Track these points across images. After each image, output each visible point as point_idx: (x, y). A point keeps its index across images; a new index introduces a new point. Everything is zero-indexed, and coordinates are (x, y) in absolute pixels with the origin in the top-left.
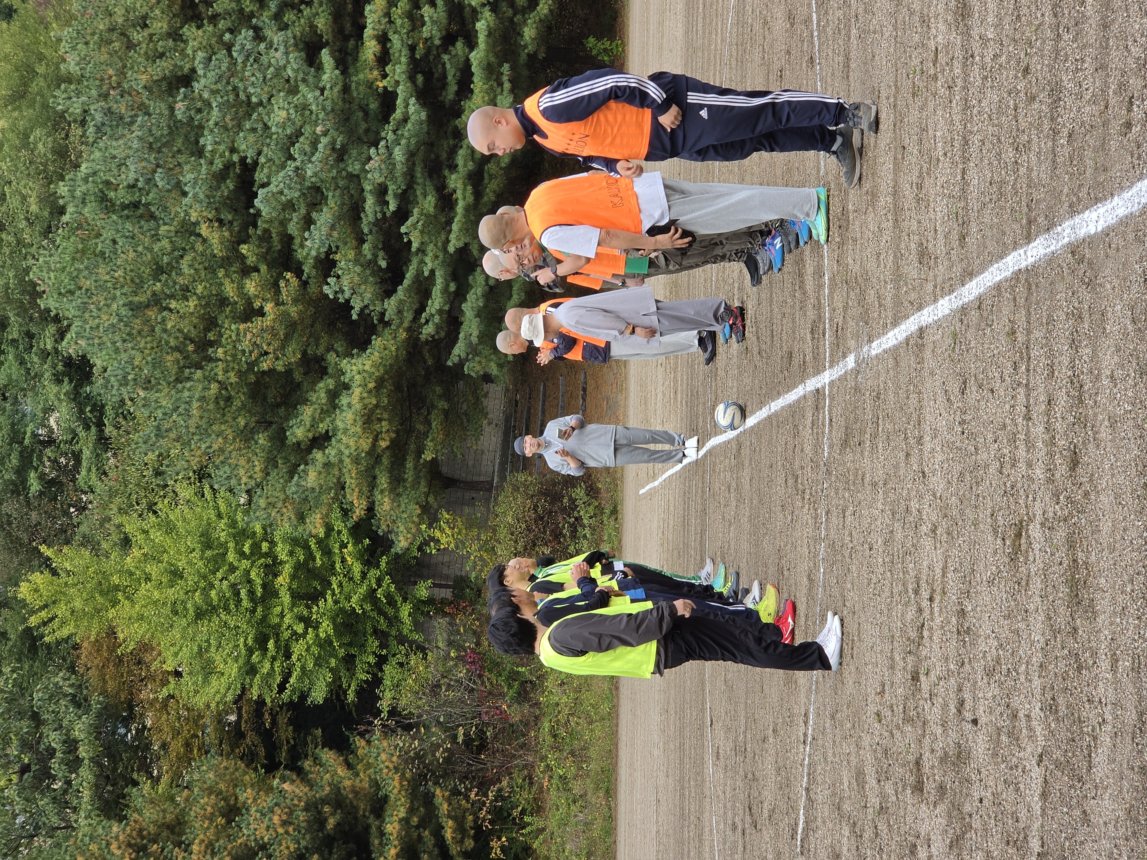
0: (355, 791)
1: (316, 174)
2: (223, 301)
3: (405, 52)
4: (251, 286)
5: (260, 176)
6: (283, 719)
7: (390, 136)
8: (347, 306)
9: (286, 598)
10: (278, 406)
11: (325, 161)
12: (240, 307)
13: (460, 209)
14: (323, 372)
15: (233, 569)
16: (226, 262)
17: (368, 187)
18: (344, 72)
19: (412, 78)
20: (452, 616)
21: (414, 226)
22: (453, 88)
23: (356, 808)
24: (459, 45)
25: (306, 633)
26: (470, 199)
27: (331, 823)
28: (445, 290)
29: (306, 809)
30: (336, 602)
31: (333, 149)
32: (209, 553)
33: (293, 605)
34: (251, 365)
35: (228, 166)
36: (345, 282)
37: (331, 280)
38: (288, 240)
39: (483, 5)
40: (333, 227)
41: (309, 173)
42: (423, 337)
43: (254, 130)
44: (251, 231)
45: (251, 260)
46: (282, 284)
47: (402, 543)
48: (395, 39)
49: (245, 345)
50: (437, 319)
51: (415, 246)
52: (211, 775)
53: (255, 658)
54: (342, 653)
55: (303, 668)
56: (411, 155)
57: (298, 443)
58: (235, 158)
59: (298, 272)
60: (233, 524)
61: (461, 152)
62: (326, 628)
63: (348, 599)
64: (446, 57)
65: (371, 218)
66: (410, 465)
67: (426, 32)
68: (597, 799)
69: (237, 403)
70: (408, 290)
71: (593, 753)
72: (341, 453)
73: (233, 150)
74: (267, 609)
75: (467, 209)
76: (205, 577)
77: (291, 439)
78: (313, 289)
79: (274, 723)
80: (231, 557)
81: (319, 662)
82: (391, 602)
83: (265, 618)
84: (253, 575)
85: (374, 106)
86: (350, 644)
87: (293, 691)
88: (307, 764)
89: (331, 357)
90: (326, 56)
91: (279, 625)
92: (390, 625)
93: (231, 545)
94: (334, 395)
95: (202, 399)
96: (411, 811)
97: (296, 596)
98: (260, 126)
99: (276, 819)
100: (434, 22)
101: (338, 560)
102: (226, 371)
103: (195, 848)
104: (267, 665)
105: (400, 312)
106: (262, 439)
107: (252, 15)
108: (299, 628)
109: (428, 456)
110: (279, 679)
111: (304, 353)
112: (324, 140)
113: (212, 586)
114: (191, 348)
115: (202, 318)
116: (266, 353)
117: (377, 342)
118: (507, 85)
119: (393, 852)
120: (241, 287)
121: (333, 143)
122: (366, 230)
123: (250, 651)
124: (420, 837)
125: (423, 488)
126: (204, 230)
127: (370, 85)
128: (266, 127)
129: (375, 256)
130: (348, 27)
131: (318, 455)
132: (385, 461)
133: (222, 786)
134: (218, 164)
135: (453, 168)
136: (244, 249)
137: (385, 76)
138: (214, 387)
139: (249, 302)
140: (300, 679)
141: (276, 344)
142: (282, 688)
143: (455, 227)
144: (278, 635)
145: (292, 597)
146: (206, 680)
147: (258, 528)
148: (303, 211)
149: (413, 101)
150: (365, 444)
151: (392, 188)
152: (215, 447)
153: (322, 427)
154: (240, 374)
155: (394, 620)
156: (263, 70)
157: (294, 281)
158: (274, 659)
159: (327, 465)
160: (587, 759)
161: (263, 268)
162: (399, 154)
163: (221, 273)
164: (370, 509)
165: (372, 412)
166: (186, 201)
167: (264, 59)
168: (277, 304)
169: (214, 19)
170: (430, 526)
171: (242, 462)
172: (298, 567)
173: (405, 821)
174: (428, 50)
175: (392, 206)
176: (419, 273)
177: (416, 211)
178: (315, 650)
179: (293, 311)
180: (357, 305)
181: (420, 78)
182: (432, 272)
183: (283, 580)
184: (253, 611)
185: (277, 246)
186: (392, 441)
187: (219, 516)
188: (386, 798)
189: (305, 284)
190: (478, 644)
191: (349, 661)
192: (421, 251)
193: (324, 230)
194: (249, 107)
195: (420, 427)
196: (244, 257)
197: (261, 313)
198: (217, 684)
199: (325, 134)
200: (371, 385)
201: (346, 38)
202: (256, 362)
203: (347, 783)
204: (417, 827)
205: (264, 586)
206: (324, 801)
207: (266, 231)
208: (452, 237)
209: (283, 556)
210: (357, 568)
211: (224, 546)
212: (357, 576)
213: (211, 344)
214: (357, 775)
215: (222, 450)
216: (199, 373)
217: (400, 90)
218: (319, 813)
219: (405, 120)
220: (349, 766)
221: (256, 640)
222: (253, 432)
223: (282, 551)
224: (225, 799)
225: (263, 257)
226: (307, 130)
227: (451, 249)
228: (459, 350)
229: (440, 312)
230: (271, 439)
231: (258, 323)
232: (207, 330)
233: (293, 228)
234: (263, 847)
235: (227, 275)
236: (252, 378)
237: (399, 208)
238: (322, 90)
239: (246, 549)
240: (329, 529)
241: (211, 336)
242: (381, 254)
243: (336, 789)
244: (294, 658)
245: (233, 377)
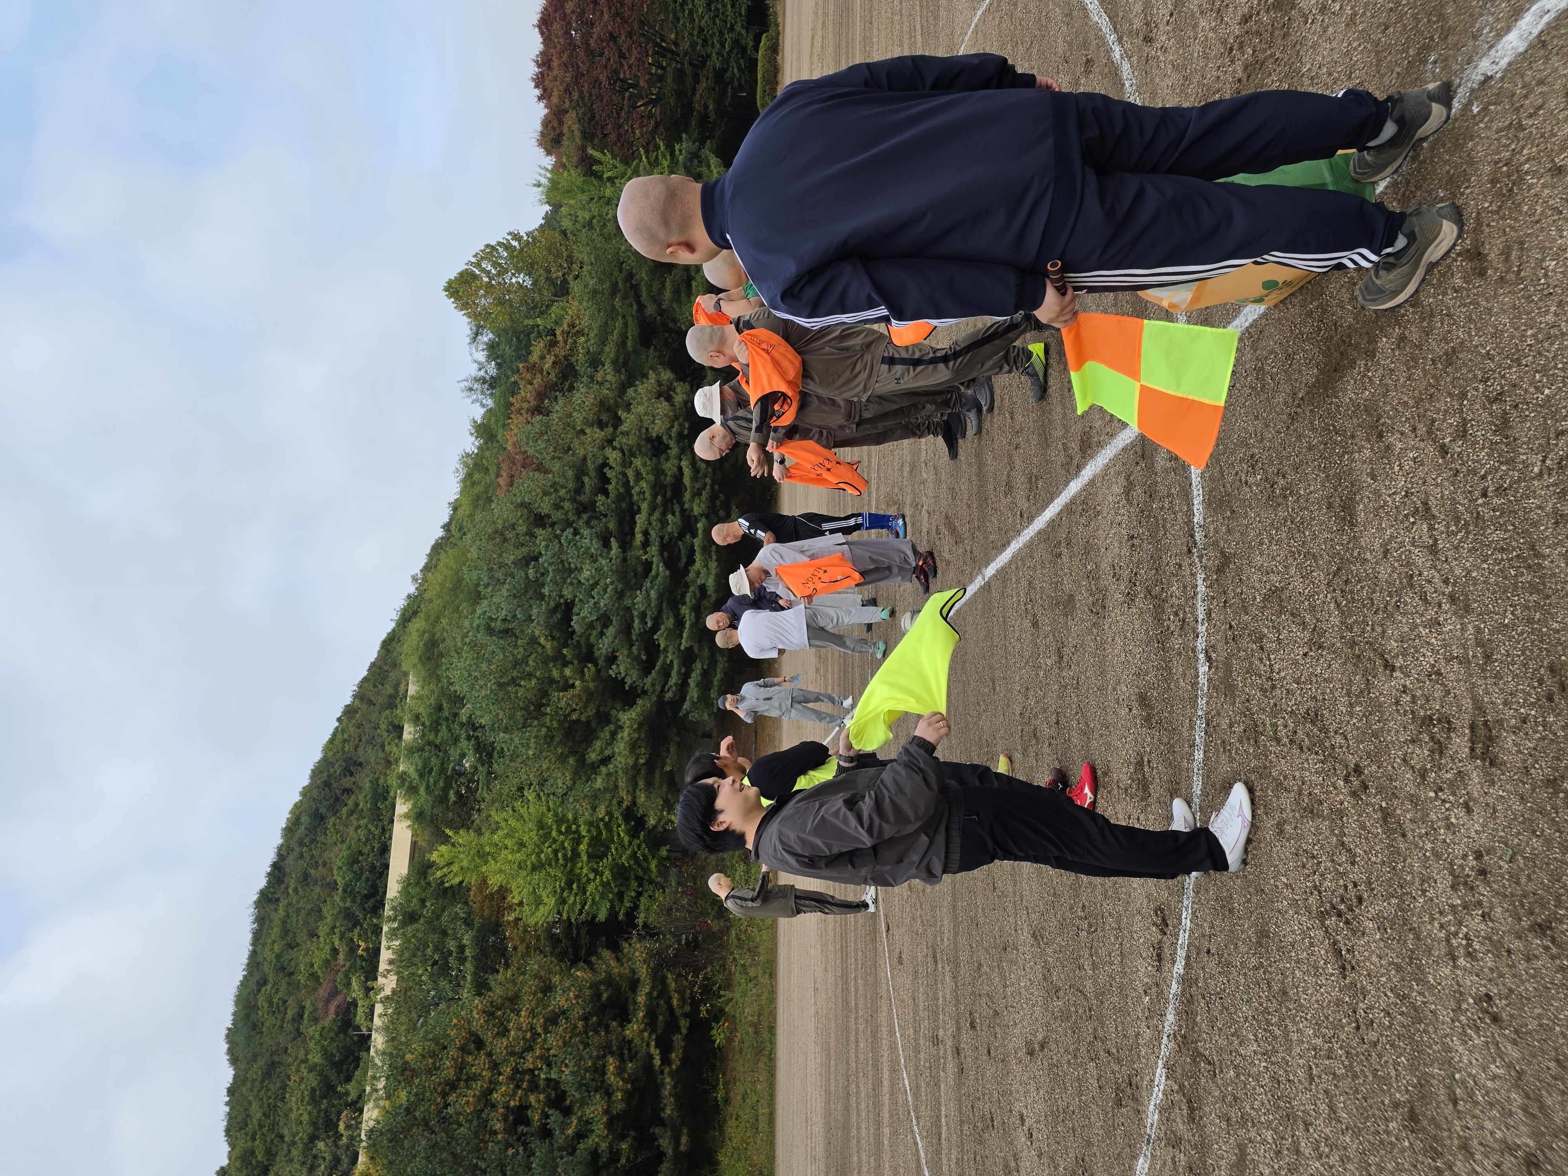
0: (620, 976)
1: (605, 605)
2: (552, 681)
3: (658, 540)
4: (568, 672)
5: (576, 610)
6: (583, 932)
7: (649, 584)
8: (623, 682)
9: (585, 858)
10: (582, 742)
11: (611, 598)
12: (561, 684)
13: (687, 626)
14: (609, 722)
15: (555, 841)
16: (554, 659)
17: (635, 613)
18: (624, 551)
19: (662, 555)
20: (680, 867)
21: (662, 635)
22: (684, 560)
23: (620, 986)
24: (688, 536)
25: (595, 878)
26: (693, 620)
27: (605, 996)
28: (679, 672)
29: (590, 988)
30: (614, 860)
31: (616, 592)
32: (541, 832)
33: (589, 862)
34: (566, 716)
35: (558, 606)
36: (622, 668)
37: (614, 667)
38: (590, 647)
39: (702, 515)
40: (615, 638)
41: (602, 604)
42: (666, 699)
43: (571, 584)
44: (570, 642)
45: (569, 657)
46: (586, 670)
47: (652, 822)
48: (652, 533)
49: (562, 704)
50: (674, 688)
51: (662, 646)
52: (536, 967)
53: (565, 894)
54: (616, 890)
55: (593, 900)
56: (660, 596)
57: (593, 763)
58: (562, 601)
59: (596, 665)
60: (556, 815)
61: (688, 595)
62: (607, 875)
63: (621, 857)
64: (680, 543)
65: (637, 631)
66: (657, 775)
67: (669, 529)
68: (764, 979)
69: (557, 739)
70: (659, 672)
71: (762, 950)
72: (616, 766)
73: (561, 596)
74: (574, 865)
75: (691, 625)
76: (538, 846)
77: (589, 761)
78: (603, 673)
79: (578, 933)
80: (554, 834)
81: (603, 896)
82: (646, 859)
83: (572, 870)
84: (566, 844)
85: (640, 569)
86: (621, 885)
87: (588, 914)
88: (594, 959)
89: (614, 712)
90: (614, 543)
91: (580, 874)
92: (645, 873)
93: (554, 827)
94: (613, 734)
95: (536, 737)
96: (653, 988)
97: (591, 857)
98: (575, 581)
99: (571, 994)
100: (674, 524)
101: (615, 834)
102: (551, 721)
103: (523, 1013)
104: (572, 898)
105: (653, 685)
106: (571, 761)
107: (574, 522)
108: (592, 876)
109: (668, 768)
110: (579, 907)
111: (598, 711)
112: (610, 587)
113: (542, 852)
114: (532, 708)
115: (539, 690)
116: (575, 710)
117: (640, 702)
118: (714, 557)
119: (641, 1014)
120: (562, 672)
121: (616, 589)
122: (634, 638)
123: (563, 890)
124: (658, 1004)
125: (665, 788)
126: (542, 640)
127: (638, 558)
128: (580, 582)
129: (639, 654)
130: (627, 528)
131: (603, 769)
132: (643, 772)
133: (542, 973)
134: (552, 604)
135: (684, 604)
136: (565, 651)
137: (646, 553)
138: (544, 730)
139: (566, 681)
140: (591, 906)
141: (581, 704)
142: (581, 912)
143: (685, 635)
144: (579, 880)
145: (589, 857)
146: (537, 908)
147: (570, 816)
148: (599, 629)
149: (661, 565)
150: (631, 762)
151: (649, 613)
152: (545, 767)
153: (607, 753)
154: (559, 722)
155: (647, 870)
156: (578, 549)
157: (593, 669)
158: (576, 894)
159: (609, 775)
160: (758, 954)
161: (576, 662)
162: (653, 594)
163: (551, 665)
164: (634, 803)
165: (635, 742)
166: (534, 624)
167: (579, 544)
168: (583, 681)
169: (553, 524)
170: (669, 813)
171: (560, 775)
172: (592, 839)
173: (649, 995)
174: (671, 539)
175: (649, 624)
176: (664, 662)
177: (663, 627)
178: (600, 889)
179: (592, 685)
180: (629, 681)
181: (666, 554)
182: (672, 662)
183: (583, 847)
184: (565, 866)
185: (584, 650)
186: (647, 761)
187: (549, 810)
188: (638, 980)
189: (599, 671)
190: (695, 883)
191: (620, 895)
192: (666, 650)
193: (610, 639)
194: (571, 571)
195: (664, 754)
196: (565, 656)
197: (573, 686)
198: (543, 910)
199: (612, 583)
200: (635, 726)
201: (626, 535)
202: (569, 715)
203: (616, 970)
204: (656, 998)
205: (573, 851)
206: (601, 982)
207: (578, 642)
208: (683, 641)
209: (584, 833)
210: (626, 839)
211: (550, 828)
212: (626, 843)
213: (544, 705)
214: (622, 965)
215: (548, 769)
216: (536, 723)
217: (654, 559)
218: (598, 990)
219: (656, 577)
220: (618, 959)
221: (566, 883)
222: (567, 757)
223: (583, 831)
224: (544, 982)
225: (576, 656)
226: (602, 583)
227: (682, 648)
228: (686, 706)
229: (676, 684)
230: (576, 761)
231: (571, 692)
232: (542, 698)
233: (592, 639)
234: (563, 1012)
235: (554, 666)
236: (567, 725)
237: (653, 625)
238: (611, 560)
239: (563, 829)
240: (610, 814)
241: (544, 701)
242: (643, 652)
243: (609, 974)
244: (588, 894)
245: (555, 725)
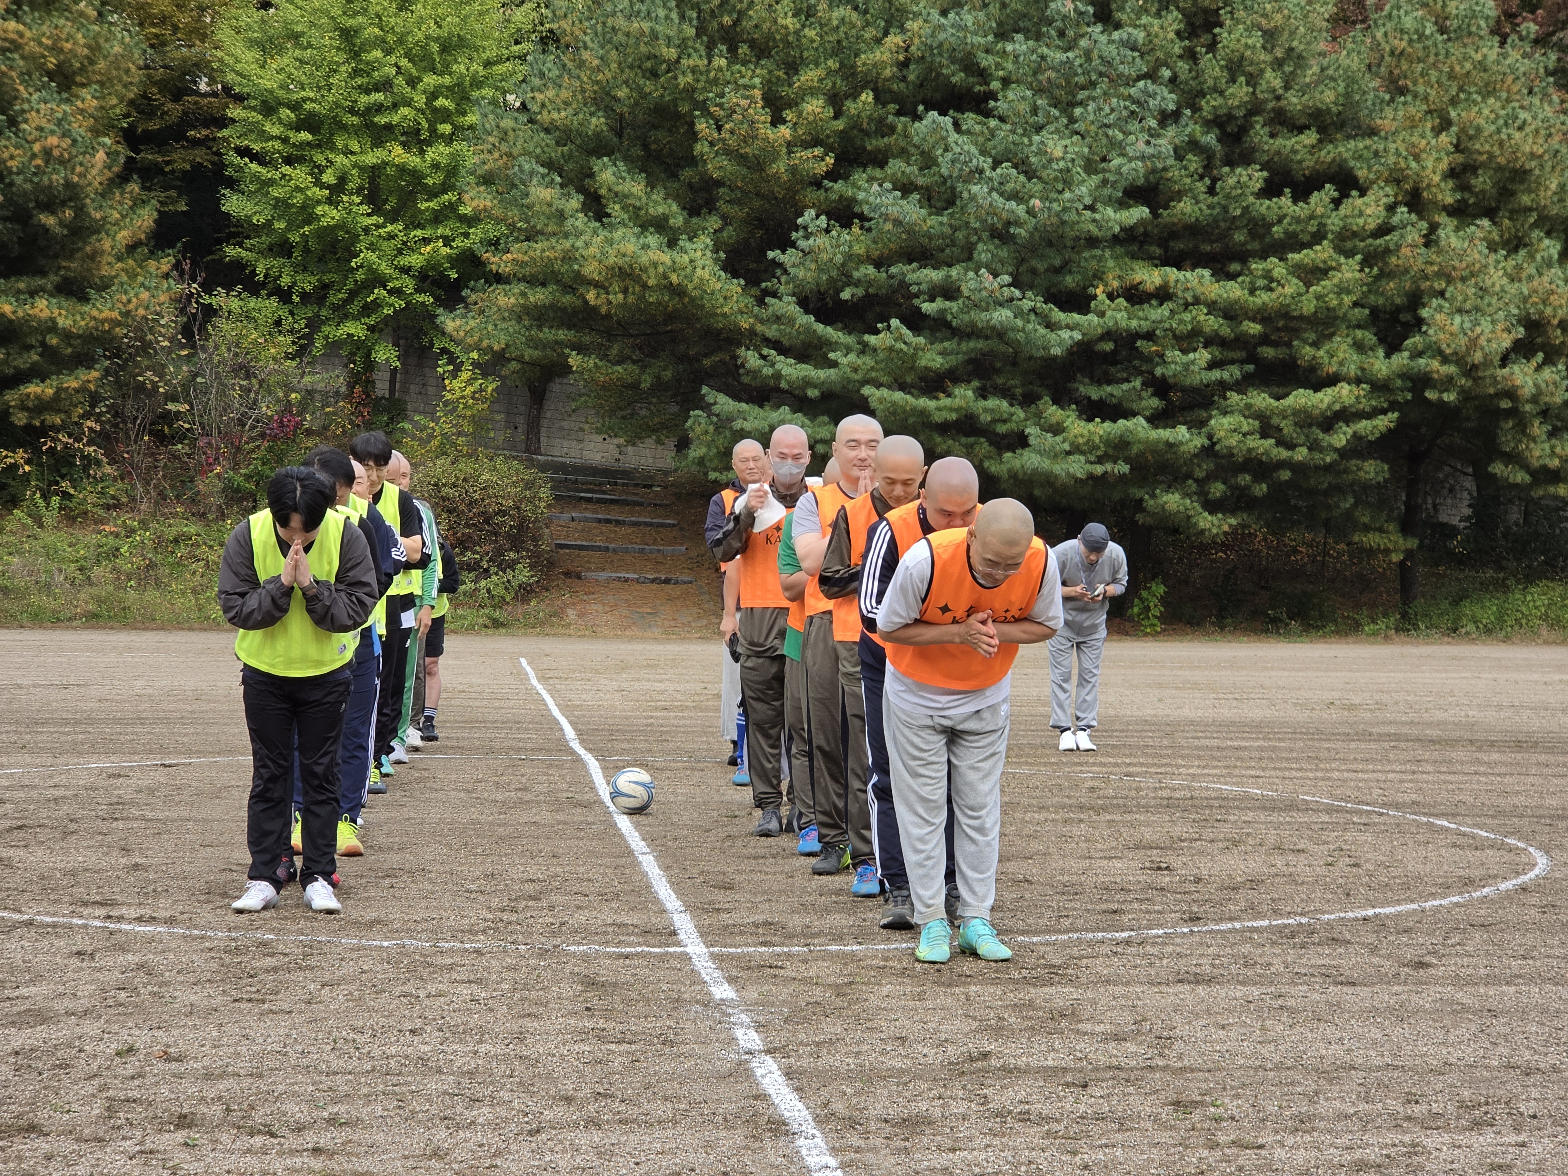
0: (94, 256)
1: (973, 198)
2: (793, 67)
3: (1145, 325)
4: (814, 106)
5: (970, 119)
6: (200, 155)
7: (1027, 304)
8: (786, 244)
9: (371, 158)
10: (645, 146)
11: (992, 211)
12: (785, 90)
13: (924, 402)
14: (693, 210)
15: (412, 82)
16: (848, 71)
17: (954, 272)
18: (1116, 240)
19: (1108, 335)
20: (349, 397)
21: (900, 338)
22: (1095, 393)
23: (71, 257)
24: (1155, 402)
25: (322, 186)
26: (938, 417)
27: (49, 220)
28: (808, 383)
29: (68, 185)
30: (366, 230)
31: (1008, 223)
32: (435, 47)
33: (362, 169)
34: (703, 106)
35: (983, 75)
36: (821, 241)
37: (823, 221)
38: (880, 160)
39: (1210, 437)
40: (897, 222)
41: (975, 189)
42: (742, 352)
43: (1035, 111)
44: (892, 107)
45: (852, 107)
46: (818, 151)
47: (451, 323)
48: (1164, 311)
49: (732, 98)
50: (768, 371)
51: (872, 339)
52: (117, 49)
53: (286, 114)
54: (294, 237)
55: (271, 182)
56: (1000, 333)
57: (591, 175)
58: (995, 85)
59: (833, 175)
60: (477, 84)
61: (1005, 404)
62: (329, 215)
63: (372, 247)
64: (1137, 383)
65: (911, 277)
66: (562, 334)
67: (1173, 355)
68: (84, 601)
69: (648, 86)
70: (808, 330)
71: (152, 595)
72: (578, 234)
73: (1006, 82)
74: (357, 132)
75: (923, 413)
76: (401, 41)
77: (597, 164)
78: (811, 195)
79: (196, 143)
80: (430, 80)
81: (282, 205)
82: (368, 309)
83: (343, 127)
84: (404, 111)
85: (1069, 281)
86: (306, 250)
87: (239, 169)
88: (134, 187)
89: (714, 222)
90: (1139, 213)
91: (333, 148)
92: (335, 308)
93: (447, 80)
94: (660, 225)
95: (654, 35)
96: (67, 336)
97: (374, 172)
98: (1040, 119)
99: (53, 140)
100: (1186, 366)
101: (428, 233)
102: (694, 70)
103: (12, 25)
104: (275, 131)
105: (778, 319)
106: (597, 122)
107: (1196, 109)
108: (329, 177)
109: (574, 360)
110: (256, 147)
111: (719, 183)
112: (1021, 210)
113: (388, 52)
114: (727, 20)
115: (770, 36)
116: (719, 128)
117: (735, 286)
118: (1099, 469)
119: (7, 309)
120: (813, 92)
121: (1018, 223)
122: (893, 270)
123: (295, 107)
124: (29, 348)
125: (529, 354)
126: (894, 40)
127: (1099, 276)
128: (1039, 129)
129: (857, 284)
130: (1179, 245)
131: (575, 202)
132: (567, 299)
133: (101, 65)
134: (986, 61)
135: (982, 394)
136: (867, 97)
137: (1111, 297)
138: (671, 53)
139: (792, 104)
140: (256, 177)
141: (732, 142)
142: (244, 152)
143: (898, 396)
144: (319, 146)
145: (374, 167)
146: (252, 43)
147: (472, 118)
148: (921, 181)
149: (1077, 336)
150: (591, 270)
151: (954, 306)
152: (586, 55)
153: (615, 209)
154: (690, 91)
155: (341, 314)
156: (1121, 124)
157: (821, 168)
158: (285, 140)
159: (561, 216)
160: (142, 585)
161: (840, 125)
162: (1002, 316)
163: (833, 64)
164: (498, 279)
165: (637, 279)
166: (935, 14)
167: (1134, 126)
168: (790, 145)
169: (1191, 55)
170: (476, 364)
171: (565, 94)
172: (416, 176)
173: (51, 327)
174: (1148, 359)
175: (927, 307)
176: (833, 346)
177: (921, 340)
178: (298, 200)
179: (780, 167)
180: (788, 258)
181: (1108, 346)
182: (834, 364)
183: (397, 154)
184: (352, 111)
185: (871, 144)
186: (595, 309)
187: (488, 64)
188: (84, 299)
189: (817, 183)
190: (309, 433)
191: (283, 249)
192: (864, 349)
193: (894, 211)
194: (1067, 106)
195: (615, 350)
196: (855, 96)
197: (777, 121)
198: (248, 58)
199: (1030, 212)
200: (674, 278)
201: (1163, 243)
202: (707, 113)
203: (107, 244)
204: (43, 344)
205: (389, 127)
206: (80, 210)
207: (892, 129)
208: (884, 392)
209: (431, 154)
210: (415, 260)
211: (447, 70)
212: (404, 261)
213: (733, 50)
214: (120, 259)
215: (581, 64)
216: (691, 32)
217: (1092, 318)
218: (63, 203)
219: (1050, 326)
220: (132, 248)
221: (312, 114)
222: (608, 109)
223: (438, 153)
224: (83, 69)
225: (855, 125)
226: (1036, 186)
227: (867, 390)
228: (724, 403)
229: (778, 376)
230: (598, 135)
231: (763, 117)
232: (752, 44)
233: (896, 166)
234: (13, 122)
235: (830, 72)
236: (684, 108)
237: (925, 316)
238: (1091, 208)
239: (441, 102)
240: (471, 221)
241: (744, 49)
242: (860, 292)
243: (97, 228)
244: (286, 169)
245: (685, 80)
